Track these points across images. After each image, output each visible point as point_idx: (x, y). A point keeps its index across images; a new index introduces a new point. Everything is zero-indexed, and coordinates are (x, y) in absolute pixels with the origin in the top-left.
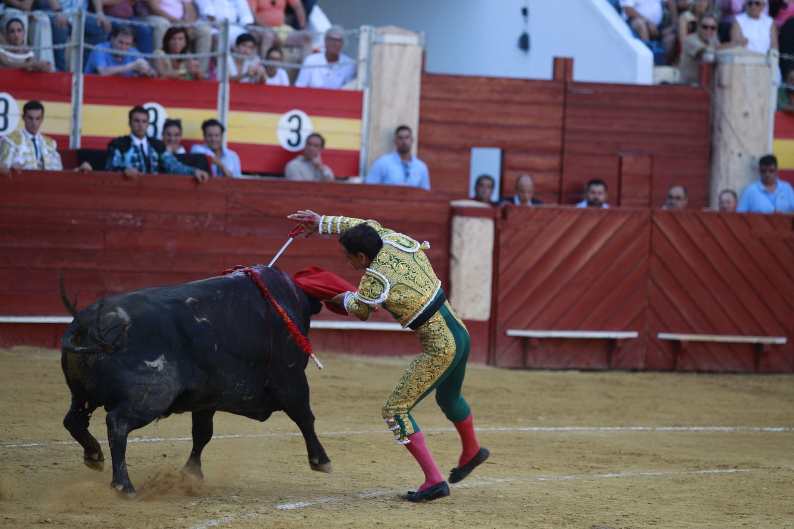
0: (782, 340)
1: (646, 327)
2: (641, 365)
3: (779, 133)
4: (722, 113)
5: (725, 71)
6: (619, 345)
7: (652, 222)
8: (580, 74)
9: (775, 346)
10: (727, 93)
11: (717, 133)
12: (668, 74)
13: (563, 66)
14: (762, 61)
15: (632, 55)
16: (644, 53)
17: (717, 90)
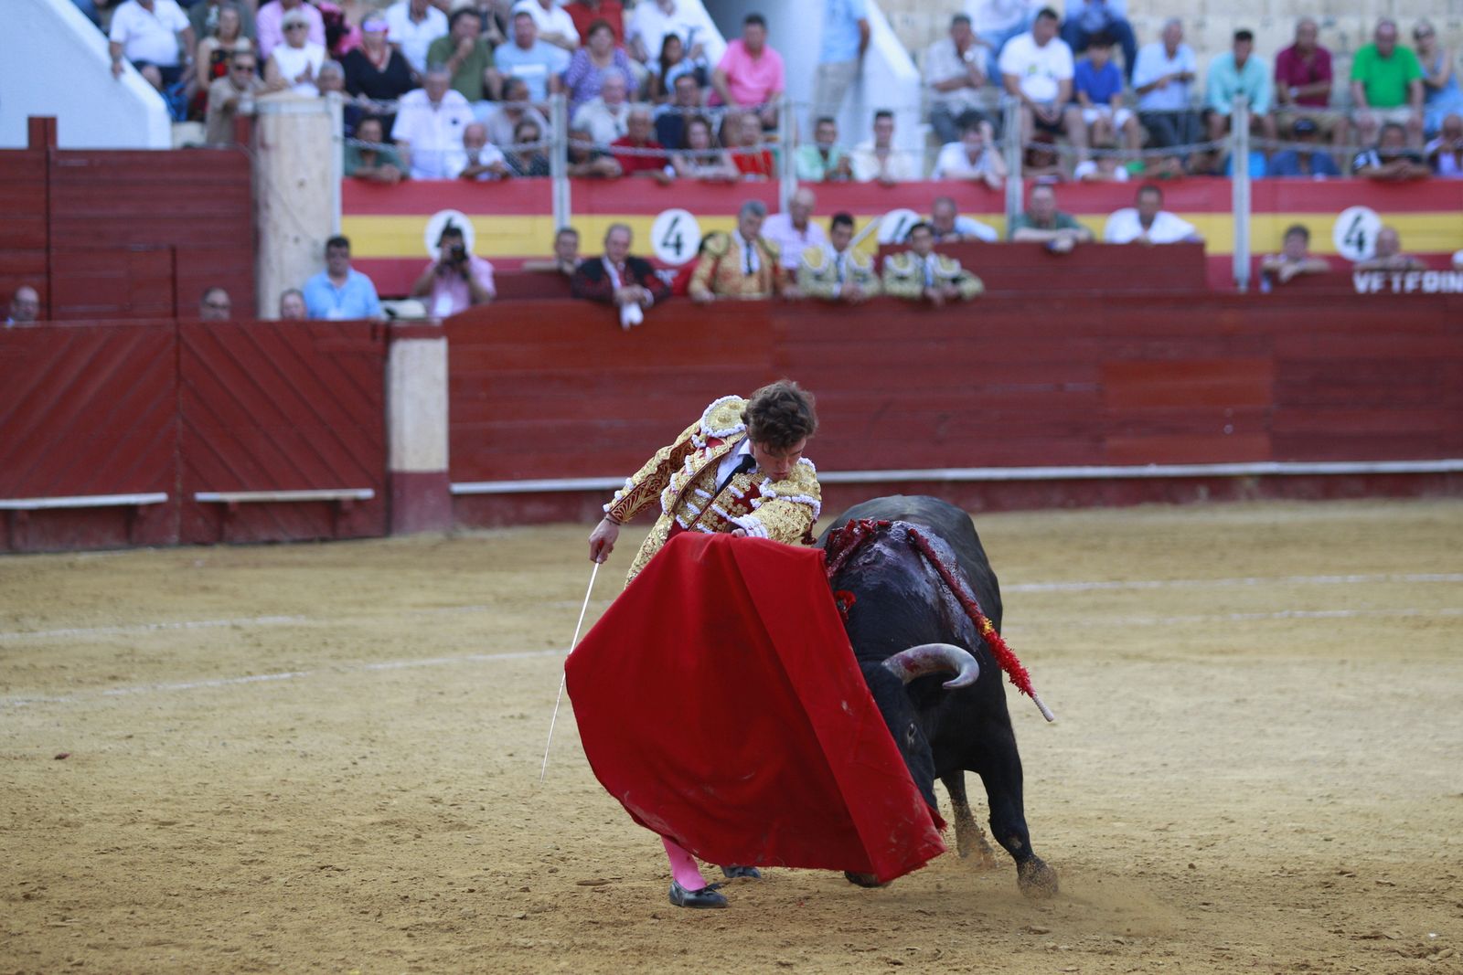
0: (366, 493)
1: (179, 486)
2: (175, 538)
3: (349, 207)
4: (269, 183)
5: (270, 128)
6: (141, 512)
7: (179, 337)
8: (67, 139)
9: (358, 502)
10: (273, 156)
11: (263, 213)
12: (192, 133)
13: (42, 129)
14: (319, 107)
15: (138, 109)
16: (155, 103)
17: (261, 153)
